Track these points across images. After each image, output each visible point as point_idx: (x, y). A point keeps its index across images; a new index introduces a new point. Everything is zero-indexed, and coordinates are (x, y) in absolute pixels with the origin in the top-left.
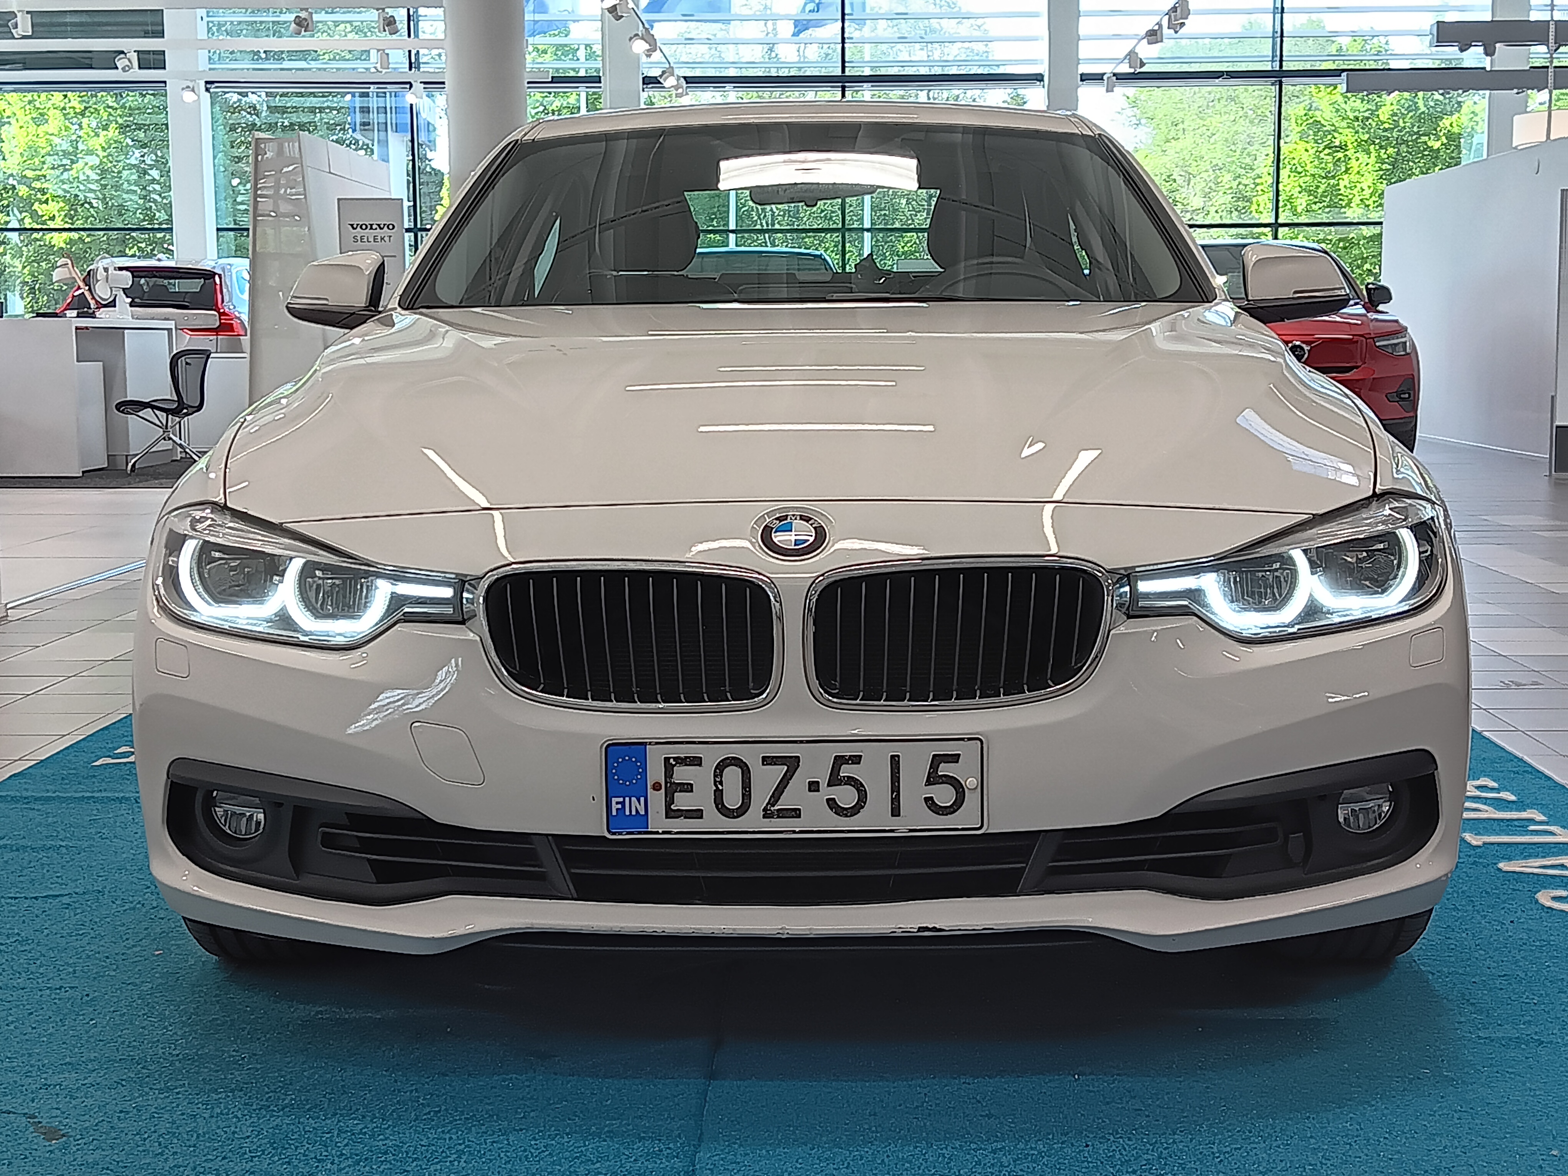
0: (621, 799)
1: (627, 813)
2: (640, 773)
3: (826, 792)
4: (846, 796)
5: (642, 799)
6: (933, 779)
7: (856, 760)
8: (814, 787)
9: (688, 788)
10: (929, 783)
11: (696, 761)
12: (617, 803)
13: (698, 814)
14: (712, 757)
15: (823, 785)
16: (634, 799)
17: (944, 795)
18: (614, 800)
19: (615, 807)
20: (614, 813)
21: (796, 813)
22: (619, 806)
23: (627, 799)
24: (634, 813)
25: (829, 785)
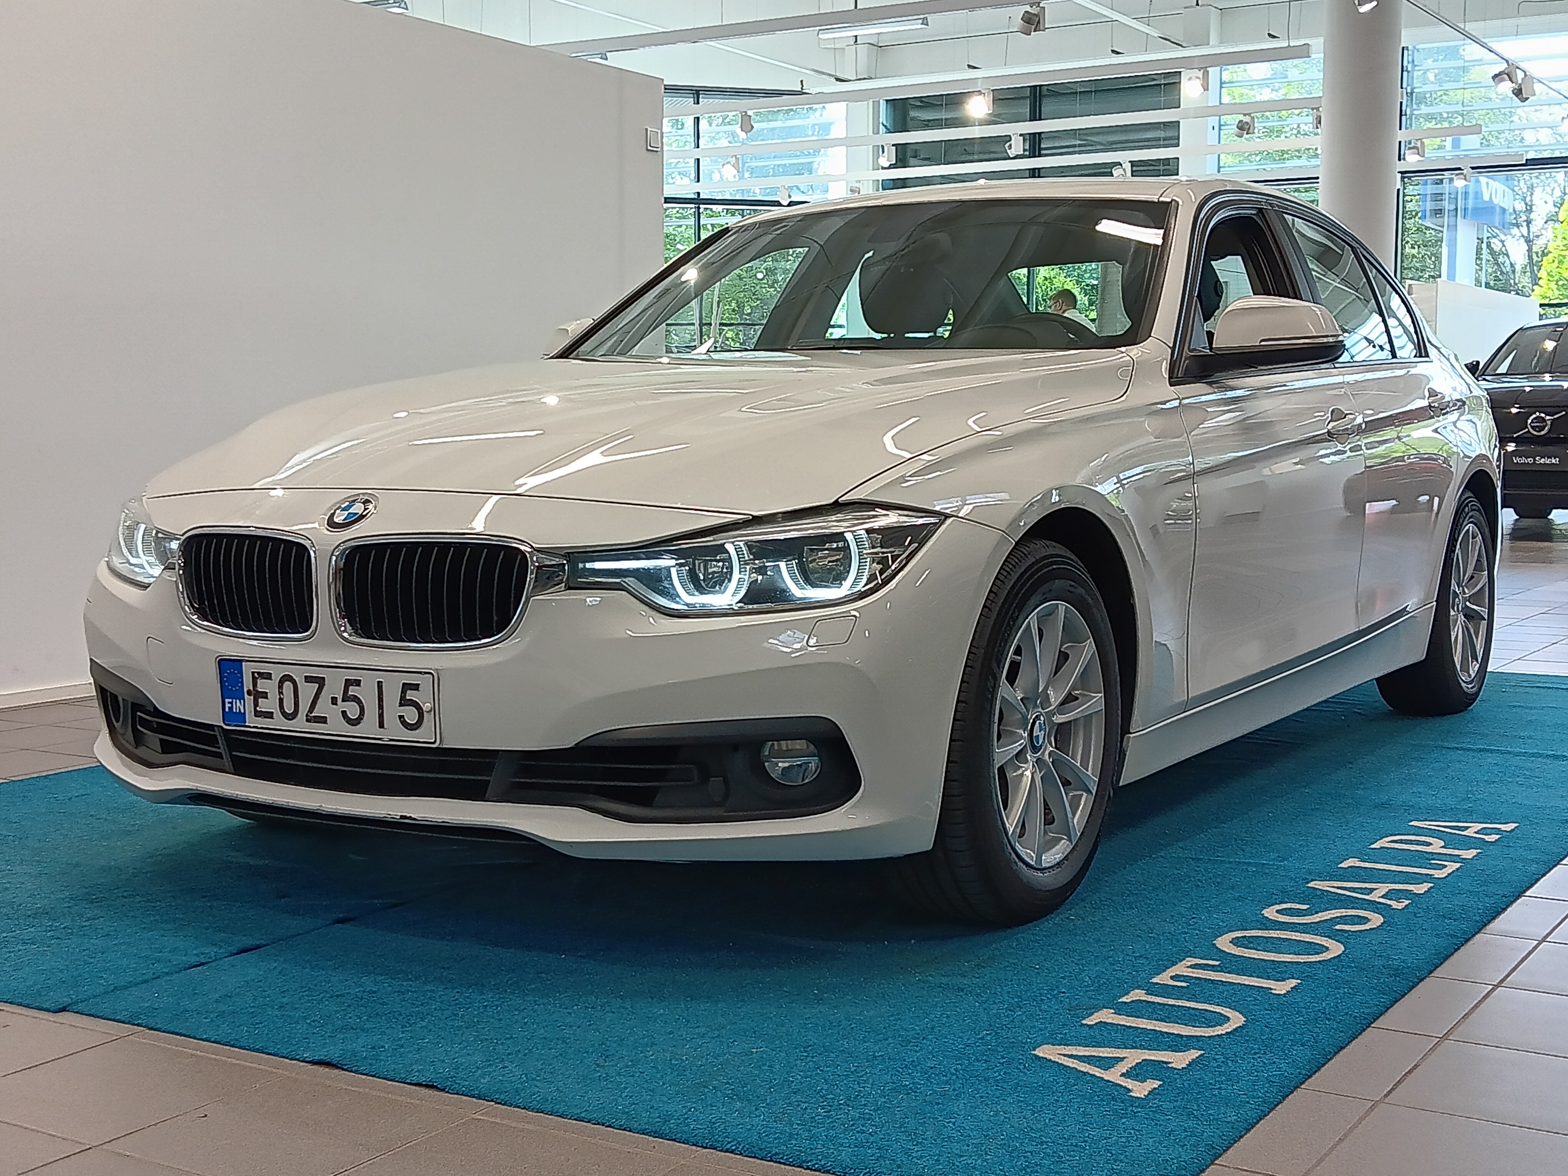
0: (230, 700)
1: (234, 711)
2: (240, 682)
3: (342, 706)
4: (353, 711)
5: (242, 701)
6: (404, 702)
7: (358, 683)
8: (334, 701)
9: (265, 695)
10: (401, 705)
11: (268, 676)
12: (229, 703)
13: (269, 715)
14: (277, 673)
15: (339, 701)
16: (238, 701)
17: (411, 715)
18: (227, 700)
19: (227, 705)
20: (227, 710)
21: (323, 720)
22: (230, 705)
23: (234, 700)
24: (238, 711)
25: (343, 701)
